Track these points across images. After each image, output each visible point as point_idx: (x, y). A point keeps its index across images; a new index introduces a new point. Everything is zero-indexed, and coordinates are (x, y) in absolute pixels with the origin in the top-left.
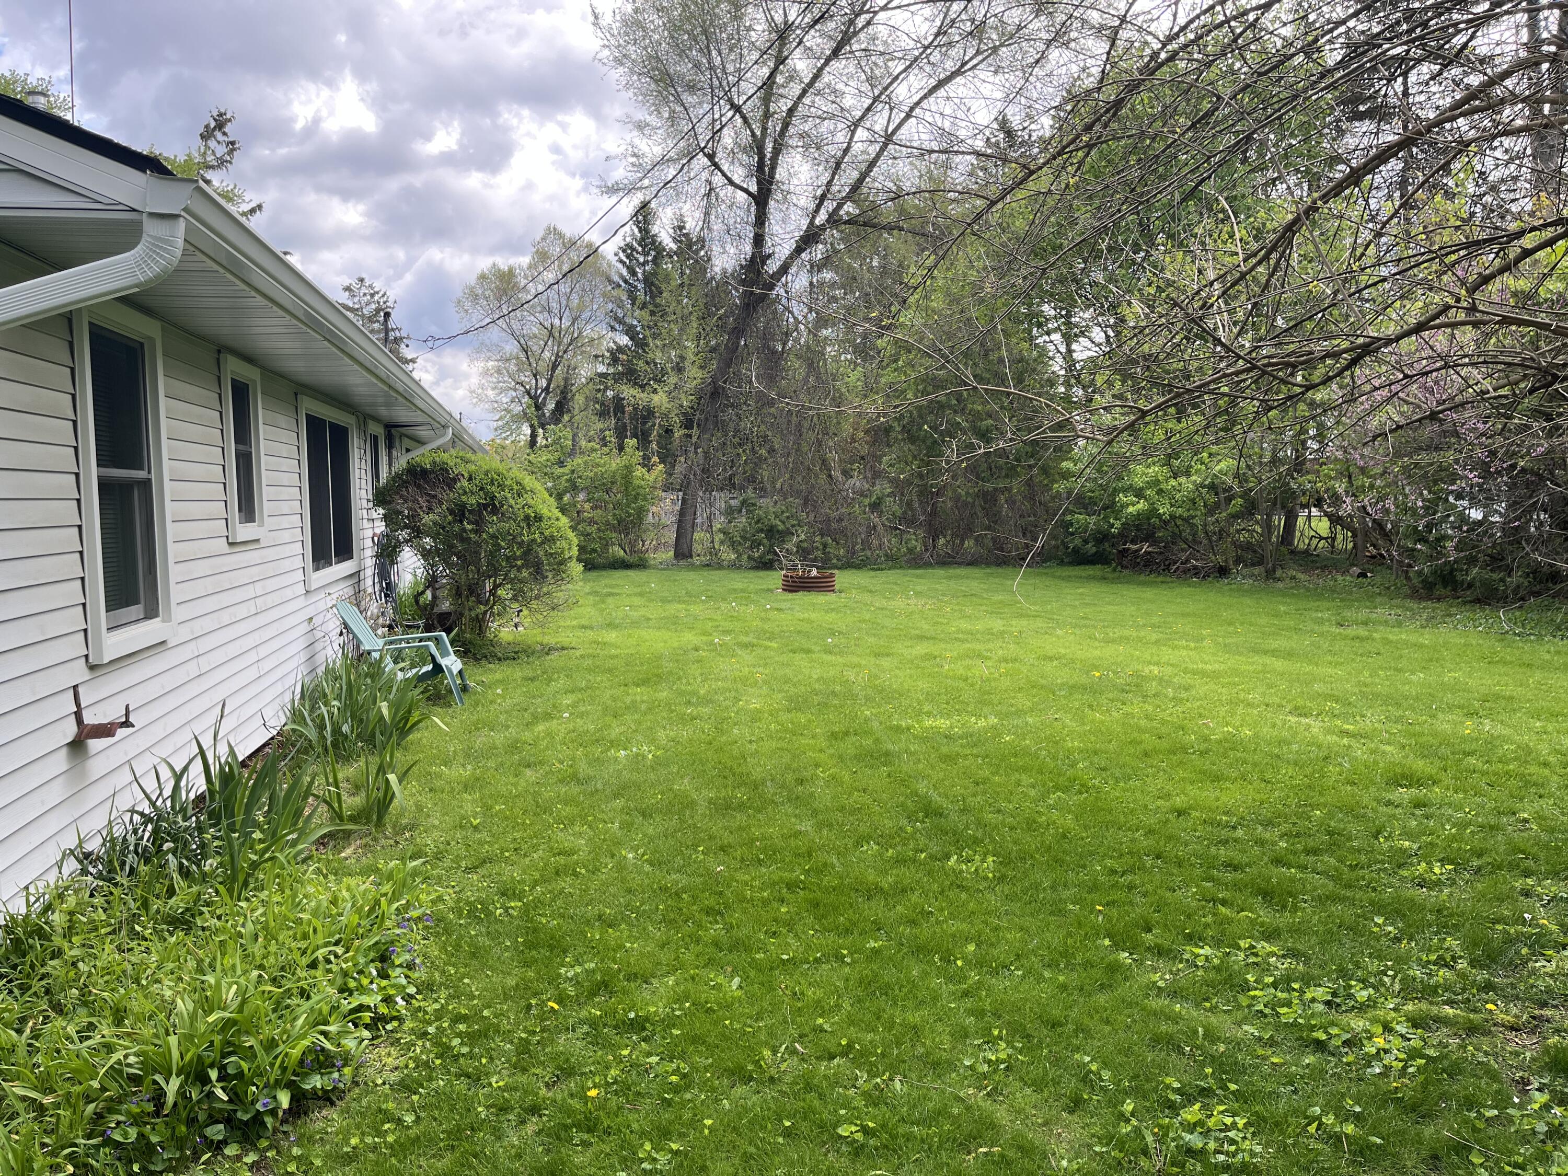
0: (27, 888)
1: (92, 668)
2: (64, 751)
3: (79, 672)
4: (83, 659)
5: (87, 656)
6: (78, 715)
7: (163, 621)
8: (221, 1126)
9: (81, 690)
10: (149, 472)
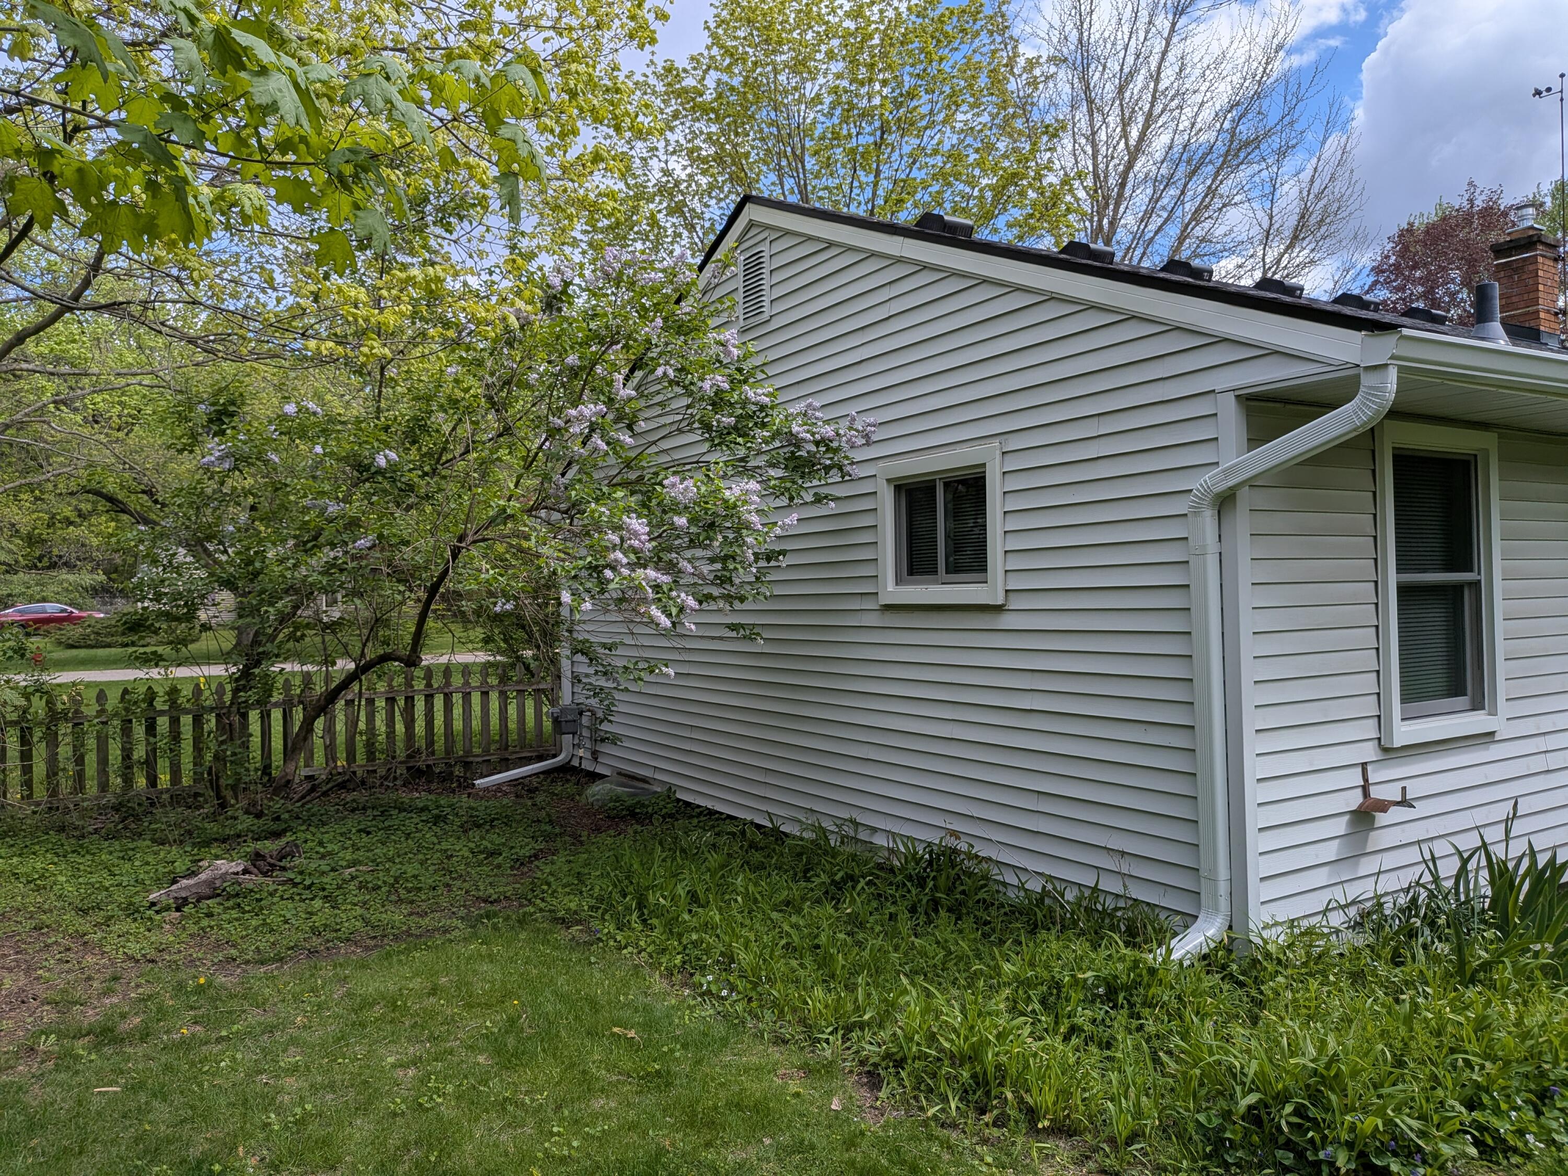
0: (1293, 921)
1: (1386, 750)
2: (1346, 818)
3: (1369, 752)
4: (1376, 742)
5: (1379, 739)
6: (1365, 789)
7: (1490, 714)
8: (1292, 1155)
9: (1369, 768)
10: (1479, 573)
